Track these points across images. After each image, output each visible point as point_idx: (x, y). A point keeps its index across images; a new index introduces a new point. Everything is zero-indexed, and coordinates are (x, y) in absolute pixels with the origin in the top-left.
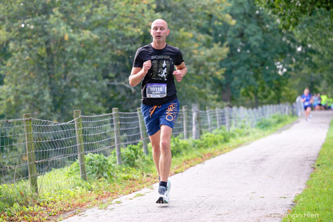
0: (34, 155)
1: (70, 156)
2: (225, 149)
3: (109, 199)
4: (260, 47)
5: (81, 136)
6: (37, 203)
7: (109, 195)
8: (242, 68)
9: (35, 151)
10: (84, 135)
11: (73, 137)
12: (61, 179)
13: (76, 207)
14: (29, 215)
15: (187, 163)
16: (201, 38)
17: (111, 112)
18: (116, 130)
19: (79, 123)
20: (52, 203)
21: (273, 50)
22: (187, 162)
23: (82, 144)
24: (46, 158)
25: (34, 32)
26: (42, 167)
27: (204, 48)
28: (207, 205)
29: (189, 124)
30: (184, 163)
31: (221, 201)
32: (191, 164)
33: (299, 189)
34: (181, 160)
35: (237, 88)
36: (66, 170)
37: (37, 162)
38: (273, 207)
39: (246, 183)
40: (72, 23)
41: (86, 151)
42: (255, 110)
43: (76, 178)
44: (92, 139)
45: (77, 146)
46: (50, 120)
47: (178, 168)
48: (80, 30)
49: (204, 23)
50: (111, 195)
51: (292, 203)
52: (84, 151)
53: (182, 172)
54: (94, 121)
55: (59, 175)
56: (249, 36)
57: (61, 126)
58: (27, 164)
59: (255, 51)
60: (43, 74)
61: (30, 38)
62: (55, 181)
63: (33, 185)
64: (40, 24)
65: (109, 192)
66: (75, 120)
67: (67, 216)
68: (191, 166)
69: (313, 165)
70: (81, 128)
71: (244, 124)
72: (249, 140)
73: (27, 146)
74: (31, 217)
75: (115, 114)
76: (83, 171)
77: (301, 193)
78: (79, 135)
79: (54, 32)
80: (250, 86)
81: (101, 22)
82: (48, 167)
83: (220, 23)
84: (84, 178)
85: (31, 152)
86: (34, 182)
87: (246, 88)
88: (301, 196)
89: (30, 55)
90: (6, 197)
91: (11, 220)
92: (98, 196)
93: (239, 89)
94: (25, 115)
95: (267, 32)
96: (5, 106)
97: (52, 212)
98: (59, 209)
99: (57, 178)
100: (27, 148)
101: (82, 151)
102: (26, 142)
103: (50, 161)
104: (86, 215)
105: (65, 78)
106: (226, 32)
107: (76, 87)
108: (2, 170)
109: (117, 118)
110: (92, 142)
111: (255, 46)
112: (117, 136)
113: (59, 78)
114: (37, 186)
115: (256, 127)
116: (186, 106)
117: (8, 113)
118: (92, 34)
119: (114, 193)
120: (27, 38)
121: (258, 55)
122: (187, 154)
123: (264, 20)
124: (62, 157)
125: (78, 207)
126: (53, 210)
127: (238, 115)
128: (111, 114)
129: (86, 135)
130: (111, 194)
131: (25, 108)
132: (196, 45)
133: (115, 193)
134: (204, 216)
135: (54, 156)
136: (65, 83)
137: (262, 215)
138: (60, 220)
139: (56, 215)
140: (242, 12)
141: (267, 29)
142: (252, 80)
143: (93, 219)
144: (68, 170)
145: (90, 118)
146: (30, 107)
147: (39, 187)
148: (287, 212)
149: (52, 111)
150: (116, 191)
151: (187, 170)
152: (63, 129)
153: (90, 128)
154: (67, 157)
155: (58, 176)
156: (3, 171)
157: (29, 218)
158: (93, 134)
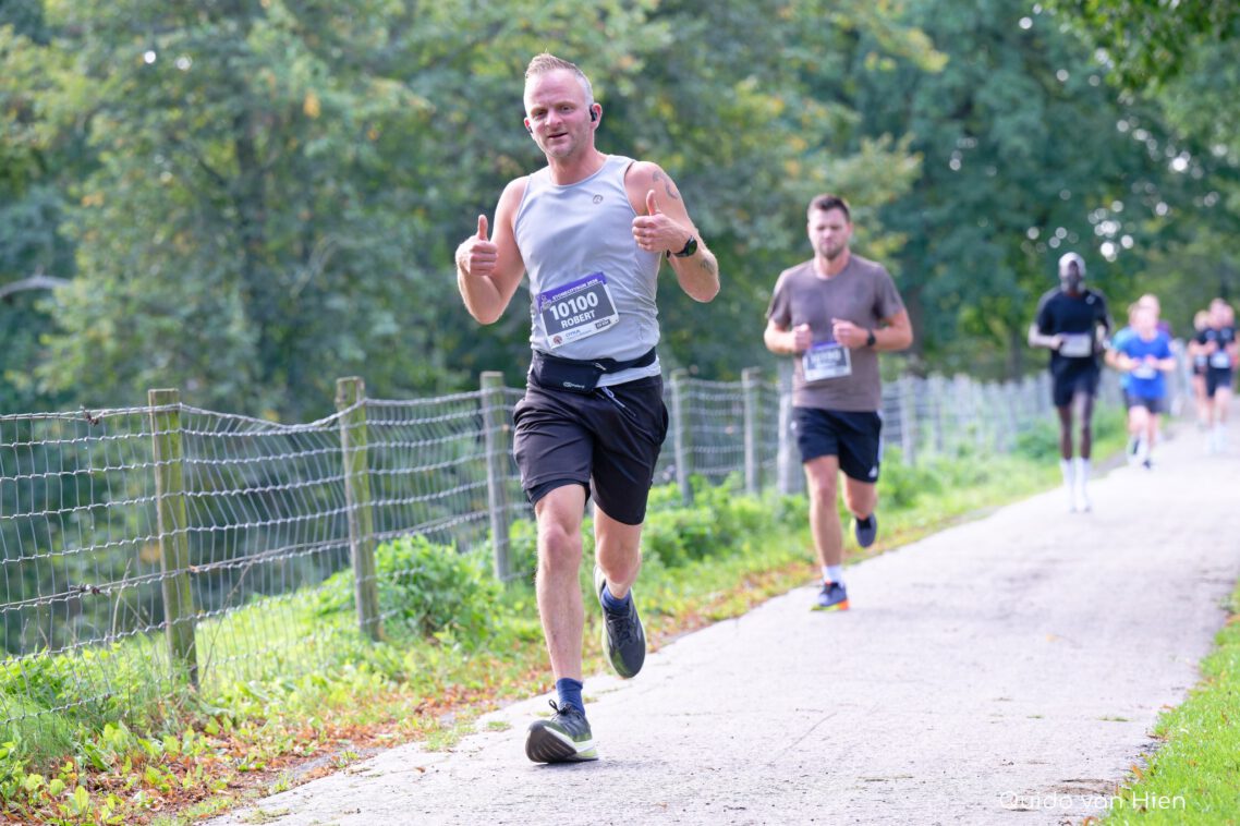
0: (186, 542)
1: (320, 550)
2: (899, 532)
3: (465, 714)
4: (1034, 156)
5: (363, 476)
6: (193, 725)
7: (463, 698)
8: (966, 231)
9: (190, 528)
10: (373, 471)
11: (333, 479)
12: (287, 635)
13: (340, 741)
14: (163, 767)
15: (759, 585)
16: (814, 117)
17: (477, 387)
18: (492, 457)
19: (357, 425)
20: (249, 726)
21: (1084, 166)
22: (753, 579)
23: (365, 504)
24: (229, 557)
25: (193, 81)
26: (215, 587)
27: (824, 154)
28: (829, 741)
29: (767, 436)
30: (746, 583)
31: (882, 729)
32: (771, 588)
33: (1173, 689)
34: (734, 571)
35: (945, 305)
36: (307, 599)
37: (197, 569)
38: (1078, 756)
39: (975, 664)
40: (336, 53)
41: (380, 531)
42: (1010, 387)
43: (341, 633)
44: (403, 487)
45: (345, 513)
46: (249, 412)
47: (723, 599)
48: (365, 78)
49: (827, 64)
50: (472, 698)
51: (1148, 741)
52: (374, 531)
53: (736, 616)
54: (411, 418)
55: (276, 618)
56: (991, 112)
57: (290, 437)
58: (159, 577)
59: (1016, 171)
60: (221, 240)
61: (179, 103)
62: (264, 641)
63: (181, 657)
64: (214, 53)
65: (462, 687)
66: (340, 414)
67: (304, 776)
68: (772, 595)
69: (1226, 598)
70: (362, 444)
71: (969, 442)
72: (986, 501)
73: (159, 509)
74: (172, 775)
75: (490, 397)
76: (369, 607)
77: (1181, 702)
78: (355, 470)
79: (264, 83)
80: (995, 296)
81: (442, 49)
82: (239, 588)
83: (888, 65)
84: (372, 632)
85: (176, 531)
86: (182, 645)
87: (977, 304)
88: (1182, 713)
89: (177, 170)
90: (78, 700)
91: (97, 788)
92: (423, 700)
93: (955, 309)
94: (157, 393)
95: (1062, 99)
96: (79, 359)
97: (251, 757)
98: (277, 747)
99: (270, 629)
100: (159, 516)
101: (364, 533)
102: (158, 496)
103: (244, 567)
104: (375, 771)
105: (305, 257)
106: (908, 97)
107: (345, 291)
108: (64, 597)
109: (498, 411)
110: (403, 498)
111: (1016, 153)
112: (498, 479)
113: (281, 256)
114: (195, 661)
115: (1012, 450)
116: (756, 369)
117: (87, 385)
118: (408, 95)
119: (483, 691)
120: (165, 103)
121: (1026, 183)
122: (757, 548)
123: (1052, 54)
124: (290, 551)
125: (348, 742)
126: (253, 751)
127: (949, 408)
128: (476, 394)
129: (381, 472)
130: (472, 693)
131: (153, 365)
132: (797, 144)
133: (488, 691)
134: (819, 784)
135: (262, 550)
136: (303, 276)
137: (1035, 785)
138: (279, 789)
139: (266, 769)
140: (971, 24)
141: (1061, 85)
142: (1004, 275)
143: (402, 787)
144: (310, 600)
145: (396, 408)
146: (172, 364)
147: (201, 661)
148: (1128, 774)
149: (254, 379)
150: (492, 685)
151: (757, 610)
152: (297, 449)
153: (396, 447)
154: (310, 552)
155: (274, 624)
156: (70, 601)
157: (165, 778)
158: (408, 467)
